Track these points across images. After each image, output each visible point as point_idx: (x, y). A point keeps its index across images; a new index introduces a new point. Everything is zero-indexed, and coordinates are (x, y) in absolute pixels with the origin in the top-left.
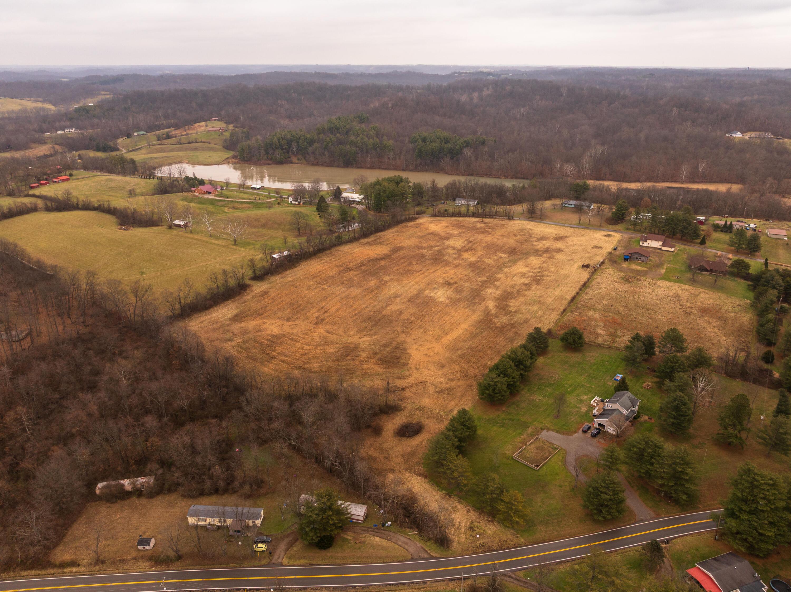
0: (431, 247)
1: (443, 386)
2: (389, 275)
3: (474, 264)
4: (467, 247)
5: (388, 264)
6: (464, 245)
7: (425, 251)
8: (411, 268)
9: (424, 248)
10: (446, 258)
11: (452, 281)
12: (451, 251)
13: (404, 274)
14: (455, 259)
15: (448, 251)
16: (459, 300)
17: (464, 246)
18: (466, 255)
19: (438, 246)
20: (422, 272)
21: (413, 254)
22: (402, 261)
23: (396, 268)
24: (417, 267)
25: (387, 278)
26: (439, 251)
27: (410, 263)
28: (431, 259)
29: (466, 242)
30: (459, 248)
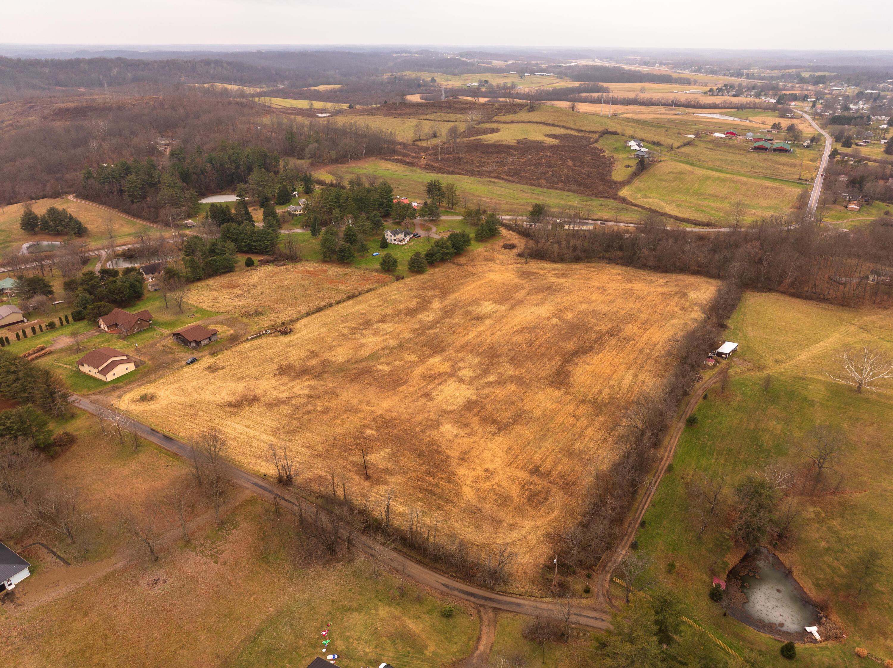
0: (501, 382)
1: (490, 262)
2: (554, 326)
3: (435, 353)
4: (437, 382)
5: (562, 344)
6: (441, 387)
7: (512, 372)
8: (528, 336)
9: (513, 379)
10: (478, 360)
11: (474, 322)
12: (467, 373)
13: (536, 327)
14: (463, 360)
15: (472, 374)
16: (469, 305)
17: (440, 384)
18: (444, 367)
19: (489, 384)
20: (512, 331)
21: (529, 365)
22: (543, 349)
23: (549, 335)
24: (520, 339)
25: (554, 321)
26: (486, 372)
27: (531, 345)
28: (499, 356)
29: (435, 393)
30: (451, 381)
